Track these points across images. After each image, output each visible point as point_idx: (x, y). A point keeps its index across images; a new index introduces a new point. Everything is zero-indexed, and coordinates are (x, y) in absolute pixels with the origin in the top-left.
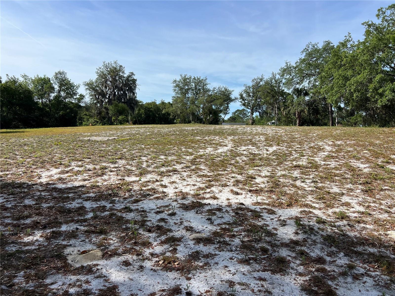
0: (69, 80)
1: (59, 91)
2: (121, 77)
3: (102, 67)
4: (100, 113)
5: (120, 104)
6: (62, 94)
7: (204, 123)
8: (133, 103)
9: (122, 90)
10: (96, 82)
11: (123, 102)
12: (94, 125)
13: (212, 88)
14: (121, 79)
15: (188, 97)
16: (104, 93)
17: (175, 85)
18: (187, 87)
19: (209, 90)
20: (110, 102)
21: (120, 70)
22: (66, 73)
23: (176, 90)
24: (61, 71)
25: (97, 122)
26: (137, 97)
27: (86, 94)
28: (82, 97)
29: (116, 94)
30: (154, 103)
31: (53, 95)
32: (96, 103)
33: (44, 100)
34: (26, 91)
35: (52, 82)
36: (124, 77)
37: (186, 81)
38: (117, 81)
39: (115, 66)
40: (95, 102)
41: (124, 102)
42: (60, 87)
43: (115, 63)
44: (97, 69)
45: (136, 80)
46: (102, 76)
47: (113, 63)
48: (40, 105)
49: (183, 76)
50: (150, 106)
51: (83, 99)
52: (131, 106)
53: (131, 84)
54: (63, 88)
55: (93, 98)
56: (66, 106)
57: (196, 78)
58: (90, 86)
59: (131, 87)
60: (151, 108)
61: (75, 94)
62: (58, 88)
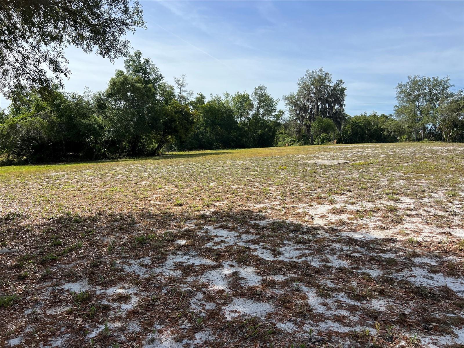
0: (269, 95)
1: (258, 109)
2: (326, 87)
3: (305, 77)
4: (299, 131)
5: (325, 120)
6: (261, 111)
7: (444, 141)
8: (340, 118)
9: (327, 102)
10: (298, 95)
11: (328, 117)
12: (290, 145)
13: (457, 92)
14: (327, 90)
15: (419, 106)
16: (306, 107)
17: (399, 90)
18: (416, 93)
19: (452, 95)
20: (312, 117)
21: (325, 78)
22: (266, 88)
23: (400, 97)
24: (261, 86)
25: (294, 141)
26: (345, 110)
27: (286, 110)
28: (281, 113)
29: (320, 107)
30: (363, 117)
31: (252, 113)
32: (296, 119)
33: (243, 119)
34: (228, 110)
35: (251, 98)
36: (330, 87)
37: (416, 84)
38: (321, 92)
39: (320, 75)
40: (294, 118)
41: (330, 117)
42: (259, 104)
43: (320, 70)
44: (298, 79)
45: (345, 89)
46: (305, 87)
47: (317, 71)
48: (239, 125)
49: (412, 78)
50: (359, 121)
51: (281, 115)
52: (338, 121)
53: (338, 94)
54: (262, 104)
55: (292, 114)
56: (265, 124)
57: (432, 80)
58: (291, 100)
59: (338, 98)
60: (360, 122)
61: (274, 110)
62: (257, 105)
